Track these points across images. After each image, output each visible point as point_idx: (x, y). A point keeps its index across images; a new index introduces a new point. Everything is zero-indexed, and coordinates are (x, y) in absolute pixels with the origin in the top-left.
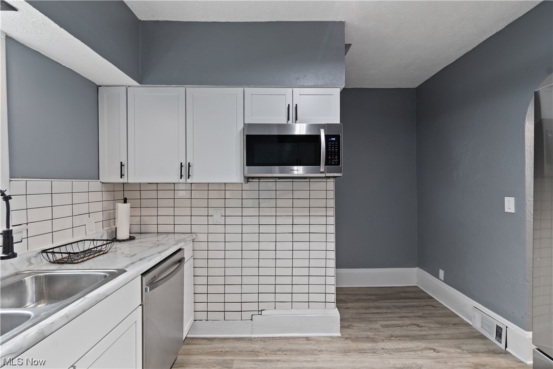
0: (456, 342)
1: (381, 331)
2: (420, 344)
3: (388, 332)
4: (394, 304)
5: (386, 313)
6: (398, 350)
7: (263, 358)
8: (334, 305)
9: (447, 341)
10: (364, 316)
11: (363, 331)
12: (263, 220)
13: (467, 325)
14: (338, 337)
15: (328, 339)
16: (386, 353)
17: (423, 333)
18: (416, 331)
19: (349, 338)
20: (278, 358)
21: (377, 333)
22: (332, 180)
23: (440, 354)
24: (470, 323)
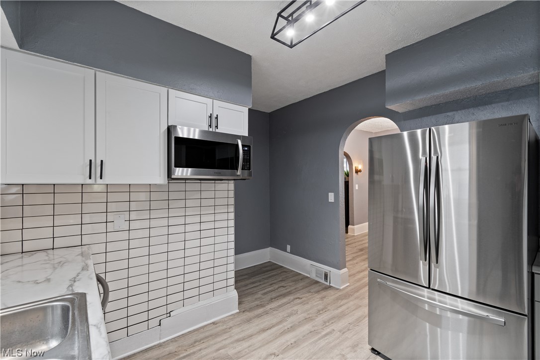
0: (307, 289)
1: (264, 298)
2: (289, 298)
3: (268, 297)
4: (262, 277)
5: (260, 285)
6: (280, 306)
7: (185, 354)
8: (233, 287)
9: (302, 290)
10: (247, 292)
11: (252, 303)
12: (172, 221)
13: (307, 277)
14: (237, 313)
15: (231, 317)
16: (274, 310)
17: (288, 290)
18: (283, 291)
19: (245, 311)
20: (198, 348)
21: (262, 300)
22: (232, 182)
23: (303, 299)
24: (309, 276)
